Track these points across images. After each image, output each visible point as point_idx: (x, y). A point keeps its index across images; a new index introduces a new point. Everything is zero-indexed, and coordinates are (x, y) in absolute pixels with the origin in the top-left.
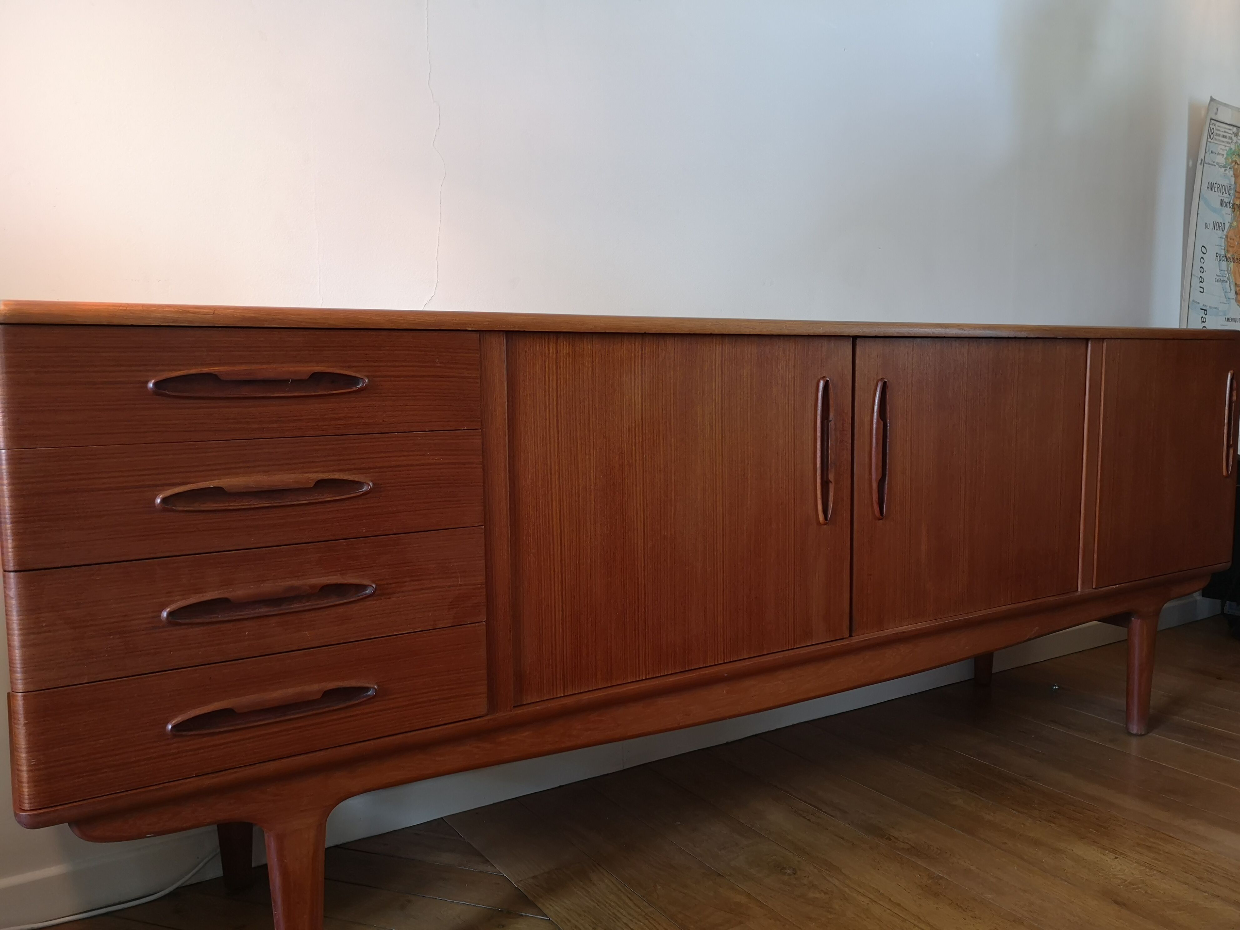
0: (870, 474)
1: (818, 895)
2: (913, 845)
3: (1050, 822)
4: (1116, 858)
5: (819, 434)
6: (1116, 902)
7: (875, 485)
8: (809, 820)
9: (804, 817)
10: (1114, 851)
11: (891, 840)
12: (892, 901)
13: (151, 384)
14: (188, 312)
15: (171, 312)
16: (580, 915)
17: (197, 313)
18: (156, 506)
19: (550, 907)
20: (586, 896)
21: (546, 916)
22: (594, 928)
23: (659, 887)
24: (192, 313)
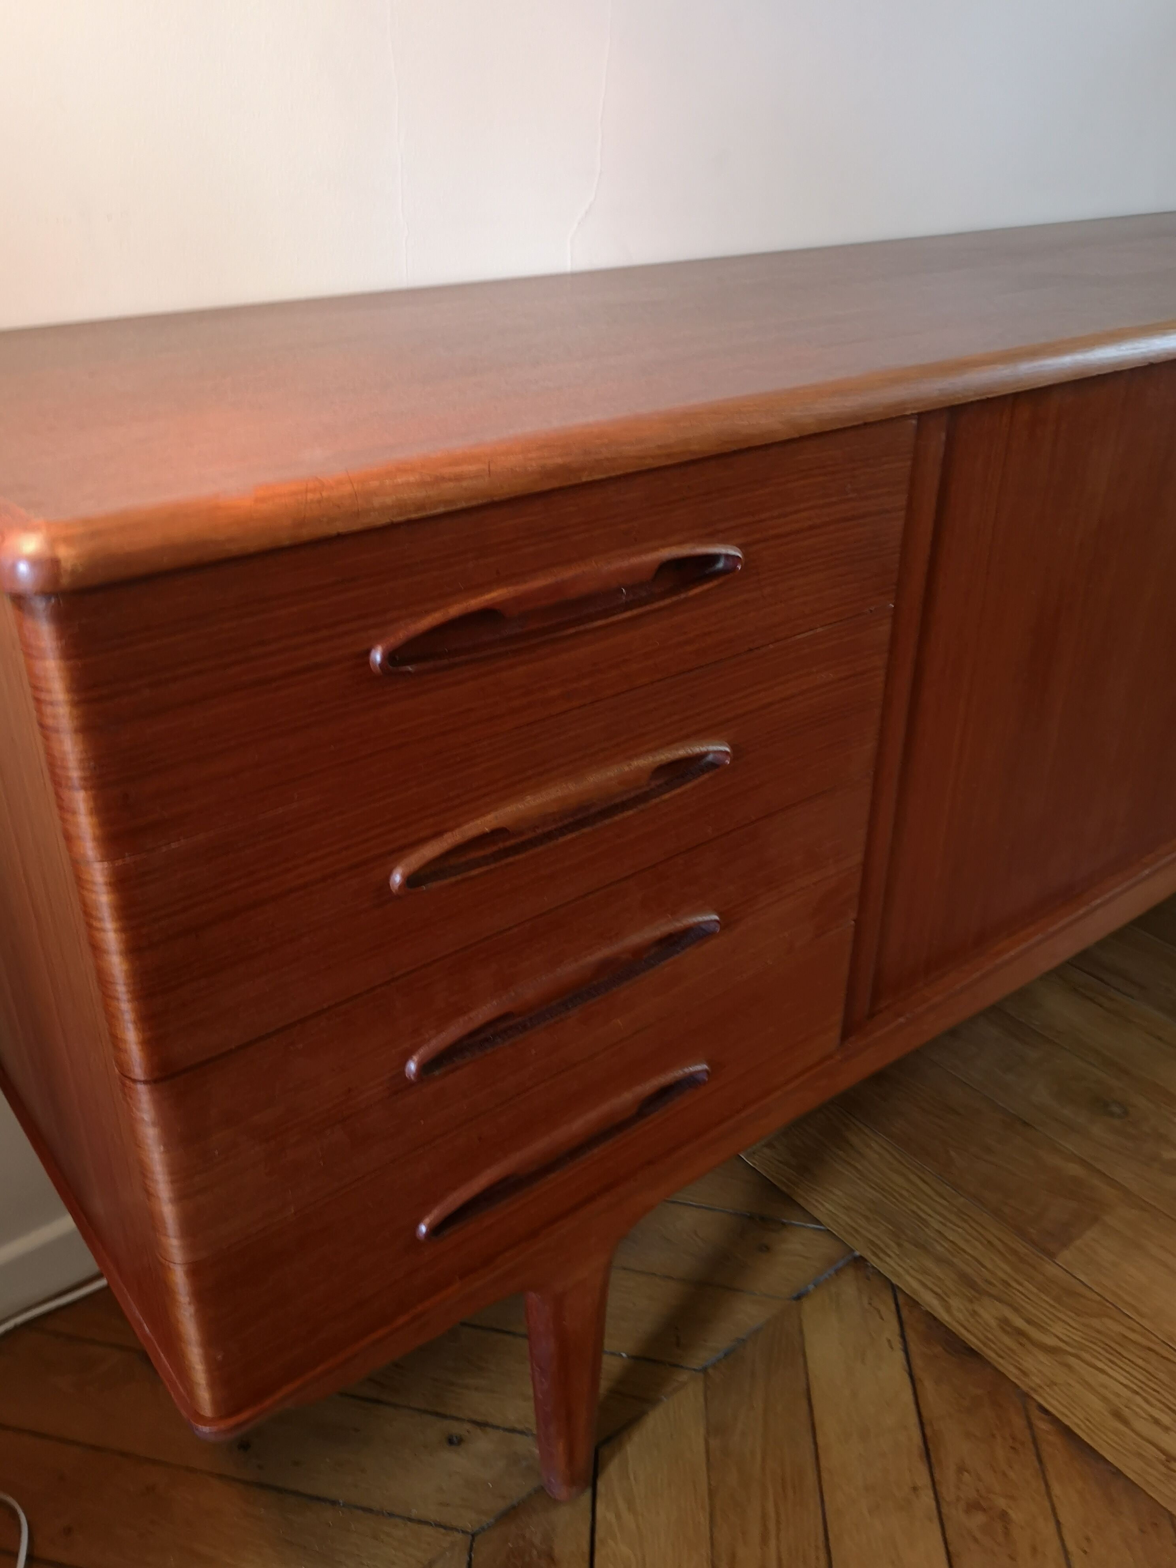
13: (377, 656)
14: (443, 479)
15: (408, 484)
16: (866, 1218)
17: (458, 478)
18: (394, 891)
19: (819, 1206)
20: (859, 1179)
21: (818, 1222)
22: (899, 1245)
23: (953, 1153)
24: (450, 480)
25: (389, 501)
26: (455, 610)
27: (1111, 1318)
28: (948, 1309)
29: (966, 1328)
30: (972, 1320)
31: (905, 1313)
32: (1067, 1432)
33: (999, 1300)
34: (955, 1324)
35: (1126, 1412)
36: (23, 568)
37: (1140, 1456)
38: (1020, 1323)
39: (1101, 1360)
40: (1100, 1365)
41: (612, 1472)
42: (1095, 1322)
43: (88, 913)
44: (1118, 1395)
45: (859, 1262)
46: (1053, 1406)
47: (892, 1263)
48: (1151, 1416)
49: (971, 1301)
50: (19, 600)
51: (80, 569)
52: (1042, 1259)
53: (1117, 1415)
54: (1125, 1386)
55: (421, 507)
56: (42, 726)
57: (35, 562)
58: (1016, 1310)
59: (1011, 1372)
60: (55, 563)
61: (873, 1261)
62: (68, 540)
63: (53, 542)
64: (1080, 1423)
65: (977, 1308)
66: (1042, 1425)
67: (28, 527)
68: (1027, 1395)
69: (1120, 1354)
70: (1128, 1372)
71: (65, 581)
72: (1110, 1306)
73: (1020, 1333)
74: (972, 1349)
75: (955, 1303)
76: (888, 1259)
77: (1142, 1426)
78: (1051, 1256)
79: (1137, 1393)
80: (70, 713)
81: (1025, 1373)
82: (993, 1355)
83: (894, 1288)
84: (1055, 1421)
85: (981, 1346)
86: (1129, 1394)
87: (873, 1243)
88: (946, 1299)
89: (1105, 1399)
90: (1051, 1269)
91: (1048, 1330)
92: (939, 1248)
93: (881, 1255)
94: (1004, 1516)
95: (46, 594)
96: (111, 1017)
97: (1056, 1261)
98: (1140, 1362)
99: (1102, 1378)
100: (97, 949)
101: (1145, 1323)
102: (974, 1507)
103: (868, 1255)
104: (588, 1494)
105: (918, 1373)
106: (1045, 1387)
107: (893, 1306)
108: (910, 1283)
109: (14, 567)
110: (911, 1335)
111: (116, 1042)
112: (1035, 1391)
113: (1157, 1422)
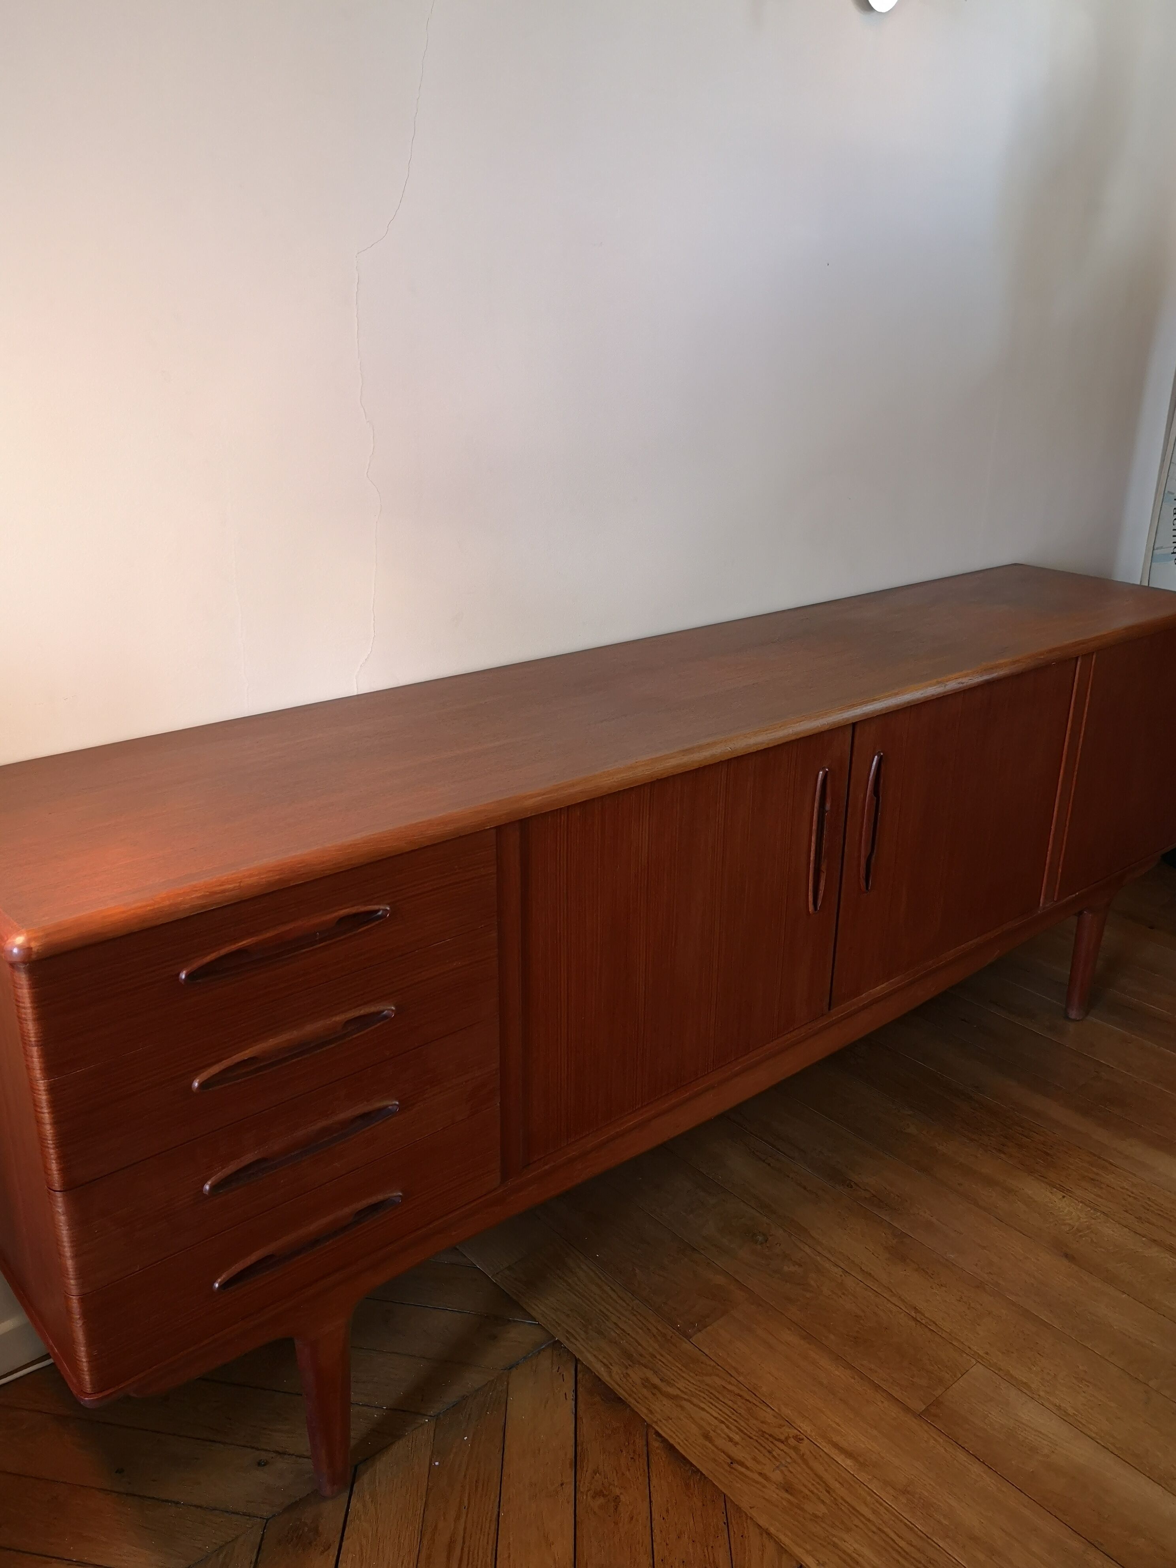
0: (860, 851)
1: (793, 1268)
2: (874, 1193)
3: (1000, 1151)
4: (1064, 1197)
5: (814, 827)
6: (1066, 1256)
7: (863, 862)
8: (769, 1165)
9: (764, 1161)
10: (1062, 1189)
11: (851, 1187)
12: (863, 1270)
13: (183, 976)
14: (215, 893)
15: (198, 898)
16: (568, 1316)
17: (224, 891)
18: (194, 1091)
19: (536, 1307)
20: (569, 1290)
21: (534, 1319)
22: (586, 1332)
23: (637, 1271)
24: (219, 893)
25: (187, 906)
26: (223, 952)
27: (718, 1375)
28: (610, 1373)
29: (618, 1385)
30: (625, 1380)
31: (580, 1376)
32: (671, 1448)
33: (646, 1367)
34: (613, 1383)
35: (712, 1434)
36: (15, 951)
37: (714, 1460)
38: (656, 1381)
39: (704, 1403)
40: (703, 1405)
41: (365, 1479)
42: (708, 1380)
43: (36, 1104)
44: (710, 1424)
45: (556, 1345)
46: (664, 1432)
47: (579, 1345)
48: (728, 1436)
49: (627, 1368)
50: (13, 965)
51: (40, 951)
52: (681, 1339)
53: (707, 1437)
54: (716, 1418)
55: (204, 907)
56: (19, 1018)
57: (20, 947)
58: (655, 1372)
59: (643, 1411)
60: (30, 949)
61: (566, 1344)
62: (35, 939)
63: (29, 940)
64: (680, 1442)
65: (630, 1371)
66: (656, 1444)
67: (18, 932)
68: (649, 1426)
69: (718, 1398)
70: (720, 1410)
71: (34, 957)
72: (721, 1369)
73: (655, 1387)
74: (620, 1399)
75: (615, 1369)
76: (576, 1343)
77: (719, 1442)
78: (688, 1337)
79: (723, 1422)
80: (32, 1013)
81: (651, 1412)
82: (633, 1401)
83: (577, 1361)
84: (664, 1440)
85: (627, 1396)
86: (716, 1422)
87: (568, 1332)
88: (610, 1366)
89: (700, 1427)
90: (686, 1346)
91: (675, 1385)
92: (613, 1334)
93: (573, 1340)
94: (617, 1499)
95: (24, 963)
96: (44, 1156)
97: (690, 1340)
98: (730, 1403)
99: (703, 1414)
100: (39, 1122)
101: (741, 1379)
102: (598, 1494)
103: (563, 1340)
104: (347, 1494)
105: (580, 1413)
106: (664, 1421)
107: (573, 1372)
108: (588, 1358)
109: (11, 951)
110: (580, 1389)
111: (46, 1169)
112: (656, 1422)
113: (731, 1440)
